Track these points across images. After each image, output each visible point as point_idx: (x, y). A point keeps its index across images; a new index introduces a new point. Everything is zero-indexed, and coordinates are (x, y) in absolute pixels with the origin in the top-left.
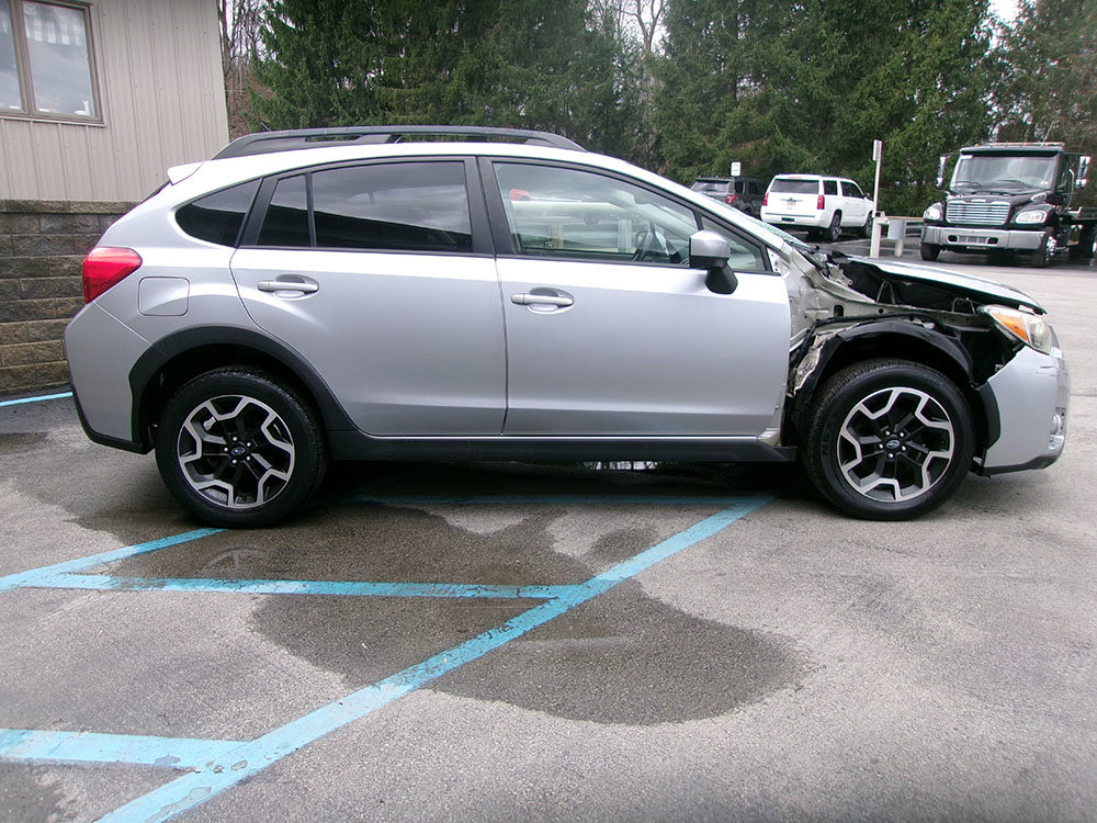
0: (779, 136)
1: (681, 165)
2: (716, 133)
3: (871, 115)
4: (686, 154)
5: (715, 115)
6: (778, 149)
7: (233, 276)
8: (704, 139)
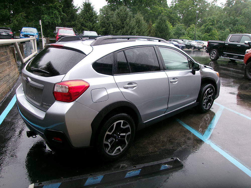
7: (117, 85)
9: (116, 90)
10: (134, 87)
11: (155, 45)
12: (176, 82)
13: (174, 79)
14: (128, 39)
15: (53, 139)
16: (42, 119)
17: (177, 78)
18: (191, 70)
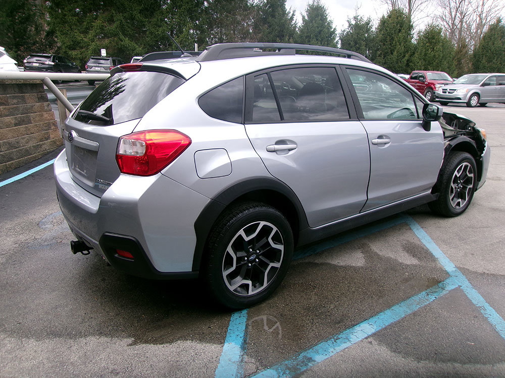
0: (122, 37)
1: (69, 48)
2: (87, 33)
3: (164, 30)
4: (72, 43)
5: (85, 23)
6: (122, 43)
7: (252, 143)
8: (82, 35)
9: (250, 154)
10: (290, 150)
11: (339, 65)
12: (385, 144)
13: (380, 137)
14: (279, 50)
15: (116, 255)
16: (95, 212)
17: (387, 137)
18: (421, 122)
